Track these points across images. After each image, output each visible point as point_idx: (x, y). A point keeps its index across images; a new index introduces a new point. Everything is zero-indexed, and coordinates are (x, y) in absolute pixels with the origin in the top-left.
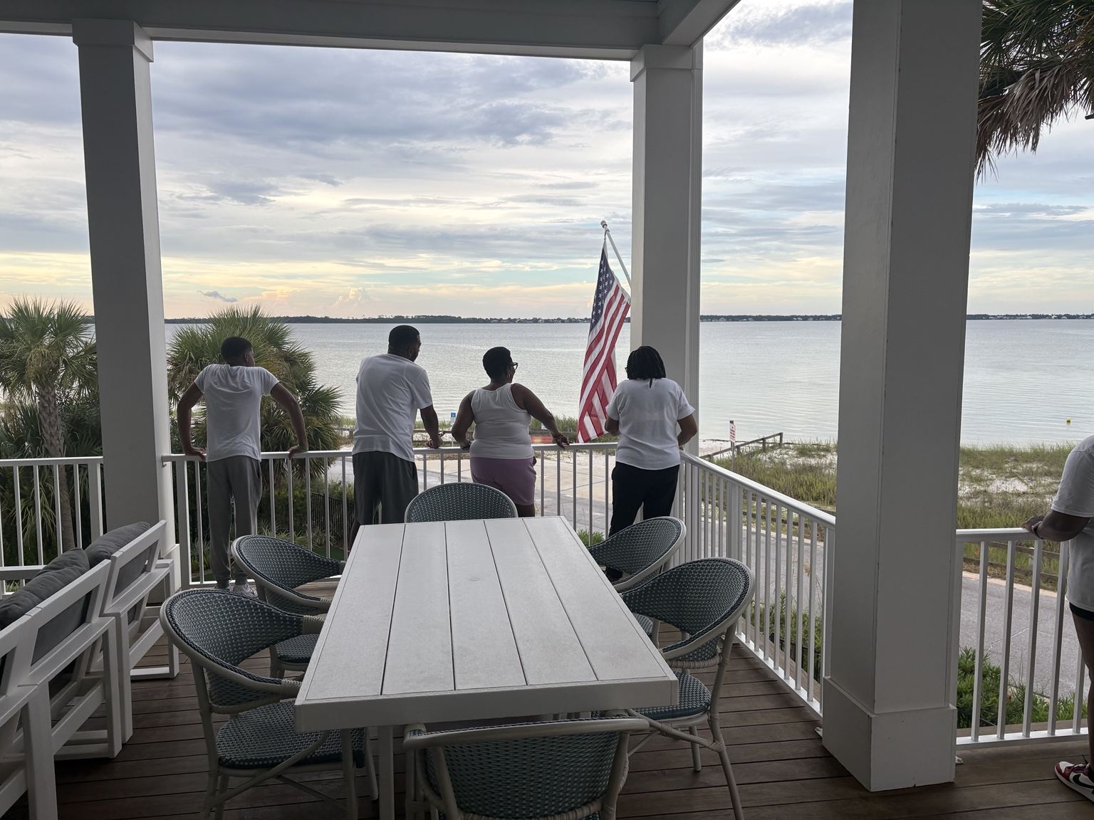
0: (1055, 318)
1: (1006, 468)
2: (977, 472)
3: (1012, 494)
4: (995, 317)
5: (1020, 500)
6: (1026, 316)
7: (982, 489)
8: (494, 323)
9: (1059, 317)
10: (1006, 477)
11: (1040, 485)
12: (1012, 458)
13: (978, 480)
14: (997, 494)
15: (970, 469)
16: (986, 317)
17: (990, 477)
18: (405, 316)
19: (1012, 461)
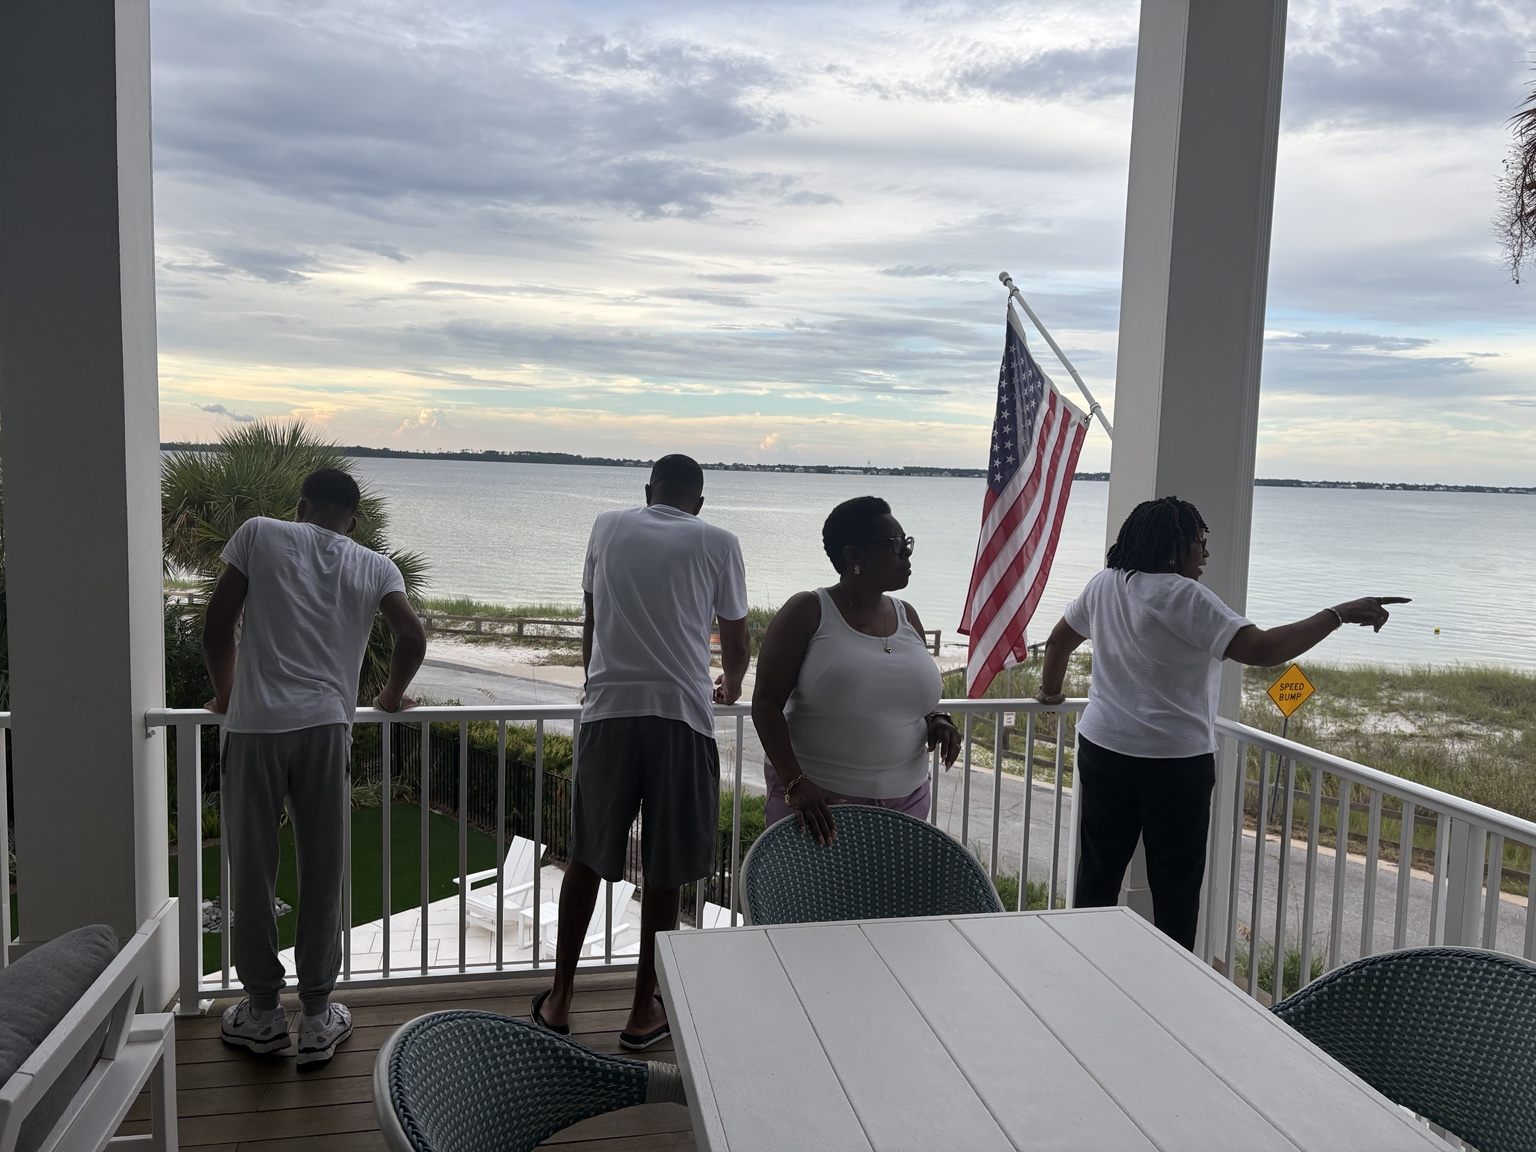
0: (1387, 488)
1: (1381, 698)
2: (1340, 703)
3: (1396, 736)
4: (1309, 484)
5: (1409, 744)
6: (1349, 484)
7: (1353, 727)
8: (629, 466)
9: (1393, 487)
10: (1383, 711)
11: (1432, 724)
12: (1386, 684)
13: (1344, 714)
14: (1374, 735)
15: (1331, 698)
16: (1298, 484)
17: (1360, 710)
18: (500, 451)
19: (1387, 688)
